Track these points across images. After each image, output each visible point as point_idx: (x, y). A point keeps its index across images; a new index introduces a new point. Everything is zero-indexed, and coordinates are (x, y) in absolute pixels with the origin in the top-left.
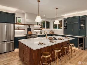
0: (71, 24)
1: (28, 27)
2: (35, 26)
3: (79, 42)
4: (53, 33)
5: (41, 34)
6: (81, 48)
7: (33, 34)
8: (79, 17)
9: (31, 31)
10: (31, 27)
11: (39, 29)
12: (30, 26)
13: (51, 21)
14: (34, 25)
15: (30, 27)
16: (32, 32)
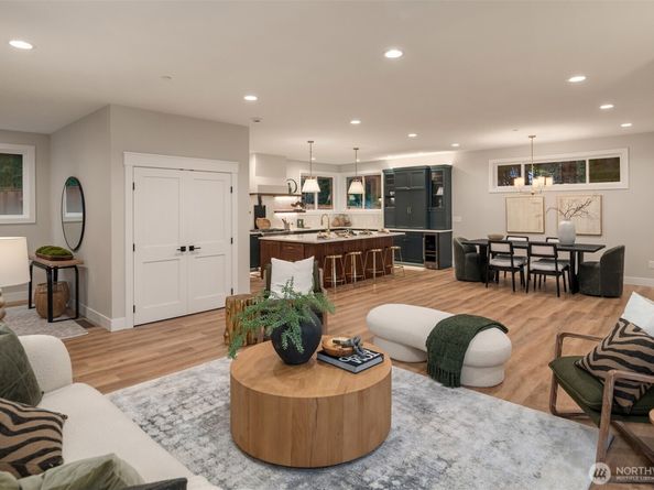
0: (405, 190)
1: (257, 204)
2: (277, 198)
3: (427, 249)
4: (347, 224)
5: (303, 227)
6: (431, 264)
7: (271, 228)
8: (428, 169)
9: (267, 217)
10: (265, 201)
11: (295, 211)
12: (263, 198)
13: (338, 175)
14: (274, 195)
15: (263, 204)
16: (268, 221)
